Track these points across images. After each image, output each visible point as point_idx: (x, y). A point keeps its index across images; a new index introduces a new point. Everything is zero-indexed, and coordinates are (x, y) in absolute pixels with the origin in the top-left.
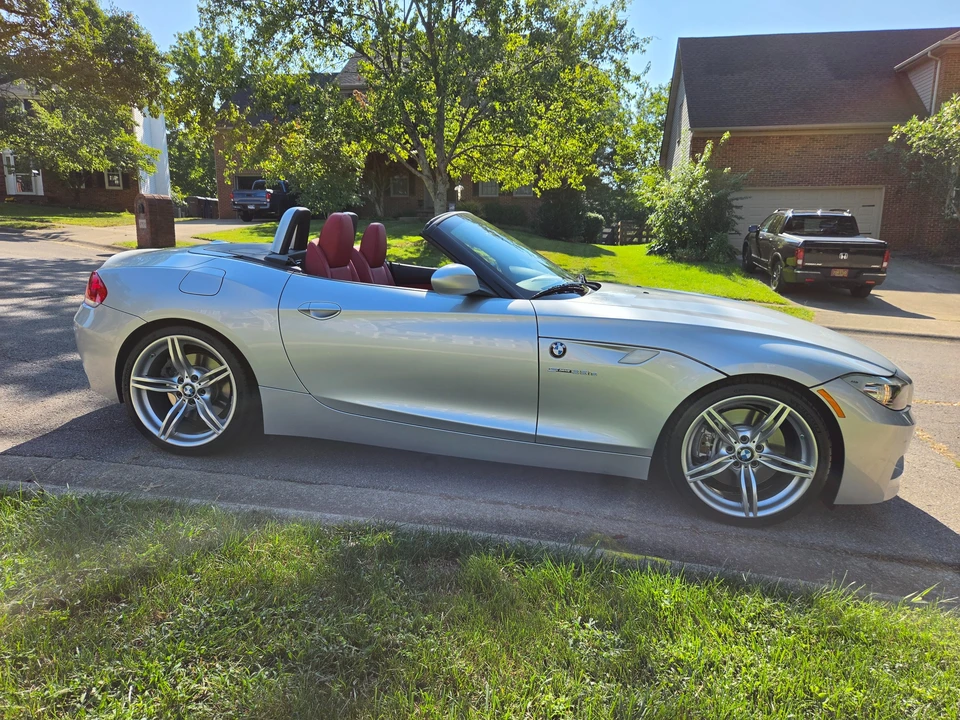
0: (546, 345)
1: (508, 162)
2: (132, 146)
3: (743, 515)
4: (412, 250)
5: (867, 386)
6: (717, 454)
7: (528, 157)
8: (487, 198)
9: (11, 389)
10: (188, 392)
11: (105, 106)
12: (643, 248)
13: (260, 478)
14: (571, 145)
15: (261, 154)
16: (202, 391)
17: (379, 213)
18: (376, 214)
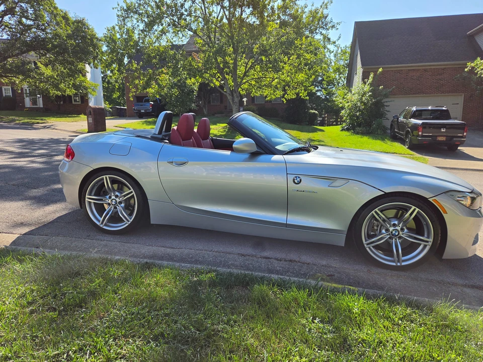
0: (291, 178)
1: (269, 86)
2: (85, 83)
3: (394, 264)
4: (222, 130)
5: (458, 197)
6: (380, 233)
7: (279, 83)
8: (259, 104)
9: (28, 202)
10: (114, 203)
11: (72, 63)
12: (339, 128)
13: (149, 245)
14: (301, 77)
15: (147, 85)
16: (120, 203)
17: (205, 113)
18: (204, 114)
